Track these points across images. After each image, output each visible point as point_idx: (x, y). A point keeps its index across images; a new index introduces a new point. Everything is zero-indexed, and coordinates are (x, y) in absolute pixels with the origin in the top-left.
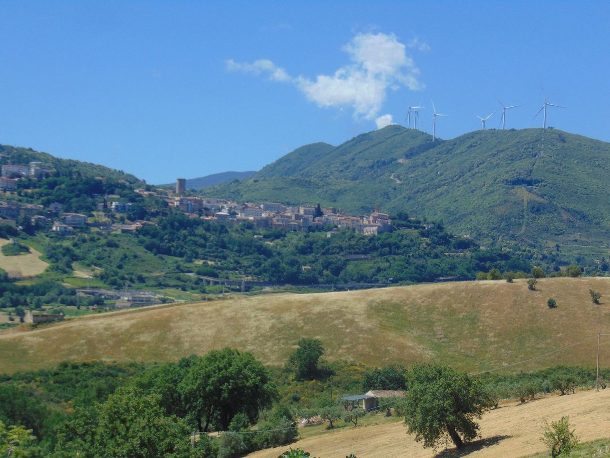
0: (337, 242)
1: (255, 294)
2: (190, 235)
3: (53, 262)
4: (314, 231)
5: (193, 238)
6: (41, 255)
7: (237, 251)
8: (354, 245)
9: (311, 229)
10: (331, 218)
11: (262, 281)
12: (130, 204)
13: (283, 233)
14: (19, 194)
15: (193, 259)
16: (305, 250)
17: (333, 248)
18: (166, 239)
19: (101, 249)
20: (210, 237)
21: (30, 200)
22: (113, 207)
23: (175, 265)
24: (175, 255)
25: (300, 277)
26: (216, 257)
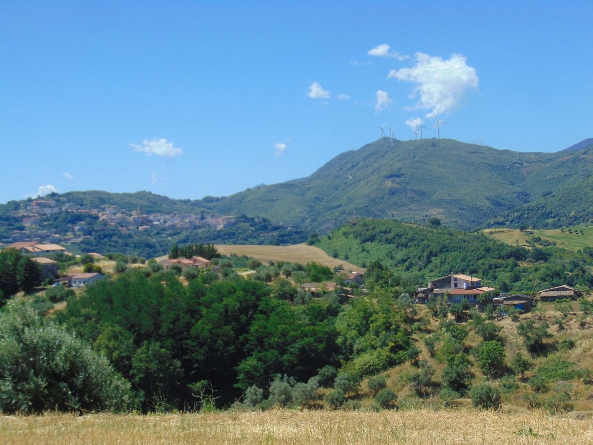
2: (109, 241)
10: (208, 221)
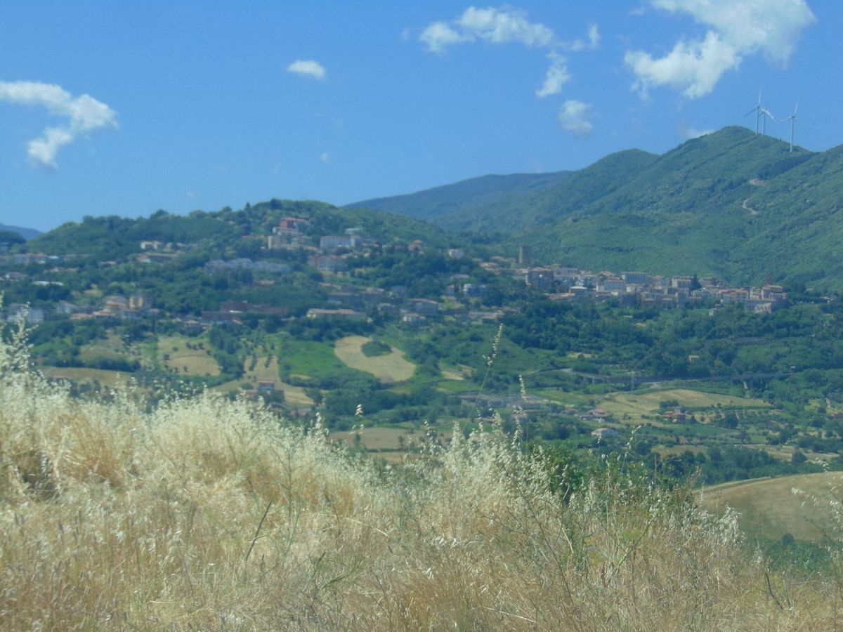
0: (724, 322)
1: (643, 393)
2: (559, 323)
3: (421, 363)
4: (691, 308)
5: (562, 326)
6: (403, 354)
7: (613, 340)
8: (745, 326)
9: (688, 305)
10: (711, 292)
11: (646, 376)
12: (484, 286)
13: (656, 311)
14: (352, 275)
15: (567, 352)
16: (686, 333)
17: (720, 330)
18: (533, 329)
19: (464, 343)
20: (582, 325)
21: (366, 281)
22: (465, 290)
23: (549, 360)
24: (544, 347)
25: (689, 370)
26: (591, 348)
